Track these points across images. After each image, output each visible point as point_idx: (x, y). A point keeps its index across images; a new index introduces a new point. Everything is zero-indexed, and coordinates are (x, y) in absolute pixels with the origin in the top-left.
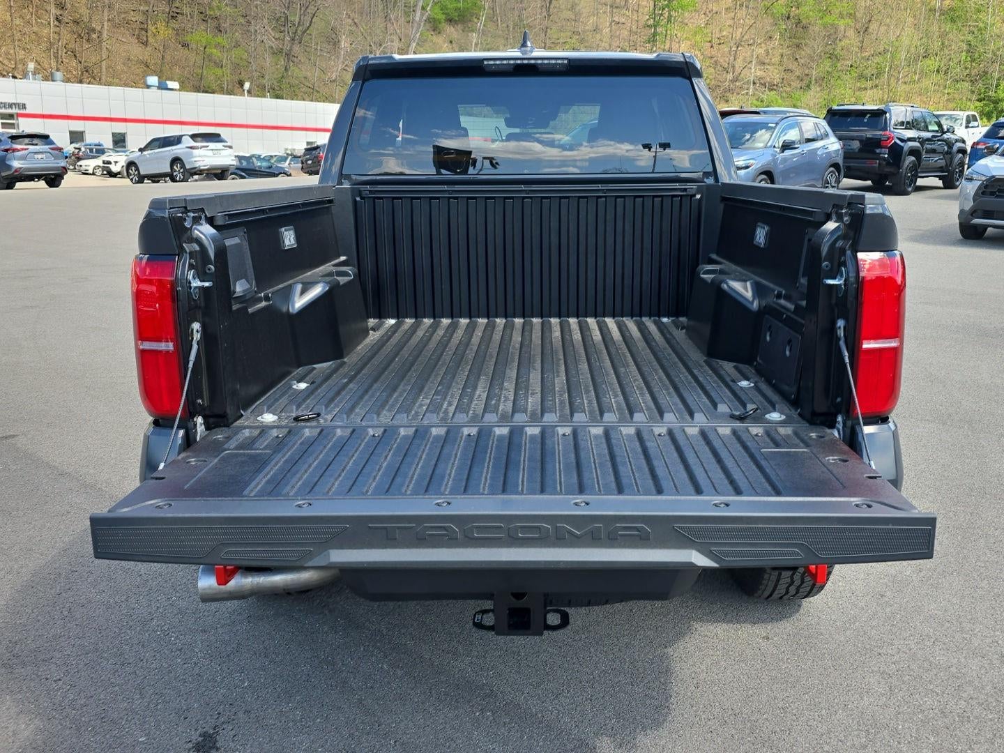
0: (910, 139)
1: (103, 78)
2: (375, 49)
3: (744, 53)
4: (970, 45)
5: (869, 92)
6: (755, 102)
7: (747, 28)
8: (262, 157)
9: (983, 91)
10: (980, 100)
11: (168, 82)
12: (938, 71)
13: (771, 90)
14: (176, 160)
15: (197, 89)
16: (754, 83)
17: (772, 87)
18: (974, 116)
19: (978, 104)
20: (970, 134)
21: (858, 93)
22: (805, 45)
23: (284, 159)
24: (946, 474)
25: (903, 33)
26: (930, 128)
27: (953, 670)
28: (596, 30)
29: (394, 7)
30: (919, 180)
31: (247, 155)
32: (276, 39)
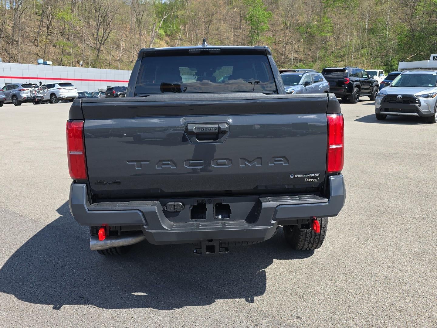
0: (356, 81)
1: (19, 60)
2: (135, 47)
3: (289, 47)
4: (380, 43)
5: (340, 63)
6: (294, 67)
7: (290, 37)
8: (88, 92)
9: (386, 62)
10: (385, 65)
11: (47, 62)
12: (367, 54)
13: (300, 62)
14: (53, 94)
15: (59, 64)
16: (293, 59)
17: (301, 61)
18: (382, 72)
19: (384, 67)
20: (381, 79)
21: (335, 63)
22: (314, 44)
23: (98, 93)
24: (369, 206)
25: (353, 39)
26: (364, 76)
27: (370, 272)
28: (228, 38)
29: (143, 29)
30: (360, 97)
31: (82, 92)
32: (93, 43)
